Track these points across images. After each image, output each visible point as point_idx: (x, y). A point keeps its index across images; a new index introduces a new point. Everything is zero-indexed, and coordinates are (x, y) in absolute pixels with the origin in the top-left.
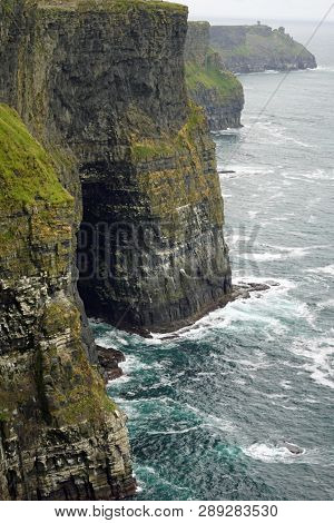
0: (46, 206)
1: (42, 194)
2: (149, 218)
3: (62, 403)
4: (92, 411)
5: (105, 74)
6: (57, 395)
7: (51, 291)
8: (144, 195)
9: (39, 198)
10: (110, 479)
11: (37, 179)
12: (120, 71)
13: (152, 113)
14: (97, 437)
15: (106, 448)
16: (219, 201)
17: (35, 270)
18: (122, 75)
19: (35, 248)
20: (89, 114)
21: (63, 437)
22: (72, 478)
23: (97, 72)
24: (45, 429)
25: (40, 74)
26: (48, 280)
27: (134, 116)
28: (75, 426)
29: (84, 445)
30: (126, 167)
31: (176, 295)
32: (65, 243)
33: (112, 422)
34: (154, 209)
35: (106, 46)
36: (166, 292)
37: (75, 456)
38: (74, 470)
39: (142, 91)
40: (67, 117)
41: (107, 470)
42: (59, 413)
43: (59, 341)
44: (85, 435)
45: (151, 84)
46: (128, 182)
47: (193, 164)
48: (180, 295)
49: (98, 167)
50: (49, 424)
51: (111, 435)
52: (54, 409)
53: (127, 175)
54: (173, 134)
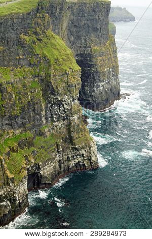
0: (73, 71)
1: (71, 67)
2: (97, 73)
3: (77, 138)
4: (86, 140)
5: (85, 24)
6: (74, 135)
7: (73, 100)
8: (96, 65)
9: (70, 68)
10: (91, 163)
11: (70, 62)
12: (89, 23)
13: (98, 37)
14: (87, 149)
15: (90, 152)
16: (117, 67)
17: (69, 93)
18: (90, 25)
19: (69, 86)
20: (79, 38)
21: (76, 149)
22: (79, 162)
23: (83, 23)
24: (71, 146)
25: (65, 24)
26: (73, 97)
27: (93, 38)
28: (81, 146)
29: (83, 152)
30: (90, 55)
31: (104, 98)
32: (78, 84)
33: (92, 144)
34: (98, 69)
35: (86, 15)
36: (101, 97)
37: (80, 155)
38: (79, 160)
39: (96, 30)
40: (72, 38)
41: (90, 160)
42: (76, 141)
43: (76, 117)
44: (84, 148)
45: (99, 28)
46: (91, 61)
47: (111, 55)
48: (106, 98)
49: (81, 55)
50: (72, 145)
51: (92, 149)
52: (74, 140)
53: (90, 58)
54: (104, 44)
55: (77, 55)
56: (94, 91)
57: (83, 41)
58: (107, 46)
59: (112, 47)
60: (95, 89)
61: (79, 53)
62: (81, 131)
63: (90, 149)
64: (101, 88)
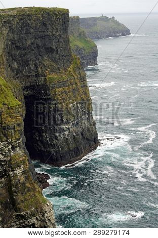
0: (8, 108)
3: (22, 201)
4: (36, 204)
5: (32, 44)
6: (19, 198)
7: (13, 148)
8: (54, 100)
12: (39, 42)
13: (55, 61)
14: (39, 216)
15: (44, 221)
17: (5, 139)
18: (40, 44)
19: (4, 128)
20: (25, 63)
21: (23, 217)
23: (29, 42)
26: (11, 143)
27: (47, 63)
28: (29, 212)
29: (33, 220)
30: (45, 87)
31: (72, 146)
32: (19, 125)
33: (46, 208)
35: (32, 30)
36: (67, 145)
39: (50, 50)
40: (15, 65)
42: (21, 205)
43: (18, 172)
44: (34, 215)
45: (54, 47)
46: (47, 94)
47: (76, 84)
48: (74, 146)
49: (31, 87)
50: (16, 212)
51: (46, 215)
52: (19, 204)
53: (45, 91)
54: (66, 70)
55: (26, 88)
56: (56, 137)
57: (33, 68)
58: (70, 72)
59: (77, 73)
60: (57, 134)
61: (28, 84)
62: (29, 190)
63: (43, 216)
64: (67, 133)
